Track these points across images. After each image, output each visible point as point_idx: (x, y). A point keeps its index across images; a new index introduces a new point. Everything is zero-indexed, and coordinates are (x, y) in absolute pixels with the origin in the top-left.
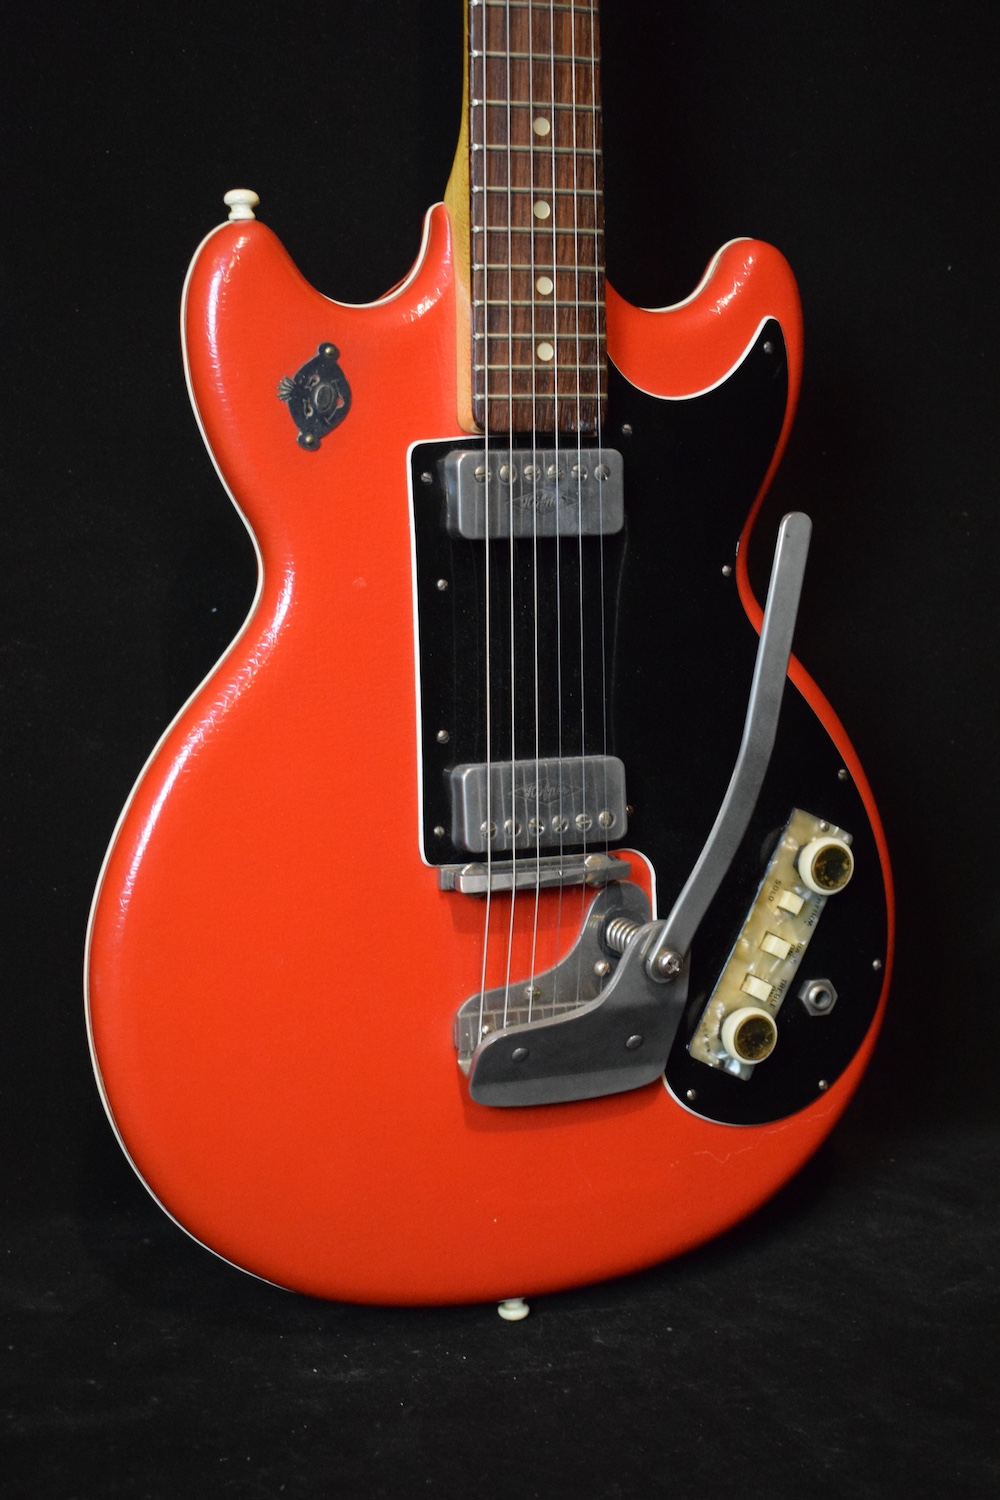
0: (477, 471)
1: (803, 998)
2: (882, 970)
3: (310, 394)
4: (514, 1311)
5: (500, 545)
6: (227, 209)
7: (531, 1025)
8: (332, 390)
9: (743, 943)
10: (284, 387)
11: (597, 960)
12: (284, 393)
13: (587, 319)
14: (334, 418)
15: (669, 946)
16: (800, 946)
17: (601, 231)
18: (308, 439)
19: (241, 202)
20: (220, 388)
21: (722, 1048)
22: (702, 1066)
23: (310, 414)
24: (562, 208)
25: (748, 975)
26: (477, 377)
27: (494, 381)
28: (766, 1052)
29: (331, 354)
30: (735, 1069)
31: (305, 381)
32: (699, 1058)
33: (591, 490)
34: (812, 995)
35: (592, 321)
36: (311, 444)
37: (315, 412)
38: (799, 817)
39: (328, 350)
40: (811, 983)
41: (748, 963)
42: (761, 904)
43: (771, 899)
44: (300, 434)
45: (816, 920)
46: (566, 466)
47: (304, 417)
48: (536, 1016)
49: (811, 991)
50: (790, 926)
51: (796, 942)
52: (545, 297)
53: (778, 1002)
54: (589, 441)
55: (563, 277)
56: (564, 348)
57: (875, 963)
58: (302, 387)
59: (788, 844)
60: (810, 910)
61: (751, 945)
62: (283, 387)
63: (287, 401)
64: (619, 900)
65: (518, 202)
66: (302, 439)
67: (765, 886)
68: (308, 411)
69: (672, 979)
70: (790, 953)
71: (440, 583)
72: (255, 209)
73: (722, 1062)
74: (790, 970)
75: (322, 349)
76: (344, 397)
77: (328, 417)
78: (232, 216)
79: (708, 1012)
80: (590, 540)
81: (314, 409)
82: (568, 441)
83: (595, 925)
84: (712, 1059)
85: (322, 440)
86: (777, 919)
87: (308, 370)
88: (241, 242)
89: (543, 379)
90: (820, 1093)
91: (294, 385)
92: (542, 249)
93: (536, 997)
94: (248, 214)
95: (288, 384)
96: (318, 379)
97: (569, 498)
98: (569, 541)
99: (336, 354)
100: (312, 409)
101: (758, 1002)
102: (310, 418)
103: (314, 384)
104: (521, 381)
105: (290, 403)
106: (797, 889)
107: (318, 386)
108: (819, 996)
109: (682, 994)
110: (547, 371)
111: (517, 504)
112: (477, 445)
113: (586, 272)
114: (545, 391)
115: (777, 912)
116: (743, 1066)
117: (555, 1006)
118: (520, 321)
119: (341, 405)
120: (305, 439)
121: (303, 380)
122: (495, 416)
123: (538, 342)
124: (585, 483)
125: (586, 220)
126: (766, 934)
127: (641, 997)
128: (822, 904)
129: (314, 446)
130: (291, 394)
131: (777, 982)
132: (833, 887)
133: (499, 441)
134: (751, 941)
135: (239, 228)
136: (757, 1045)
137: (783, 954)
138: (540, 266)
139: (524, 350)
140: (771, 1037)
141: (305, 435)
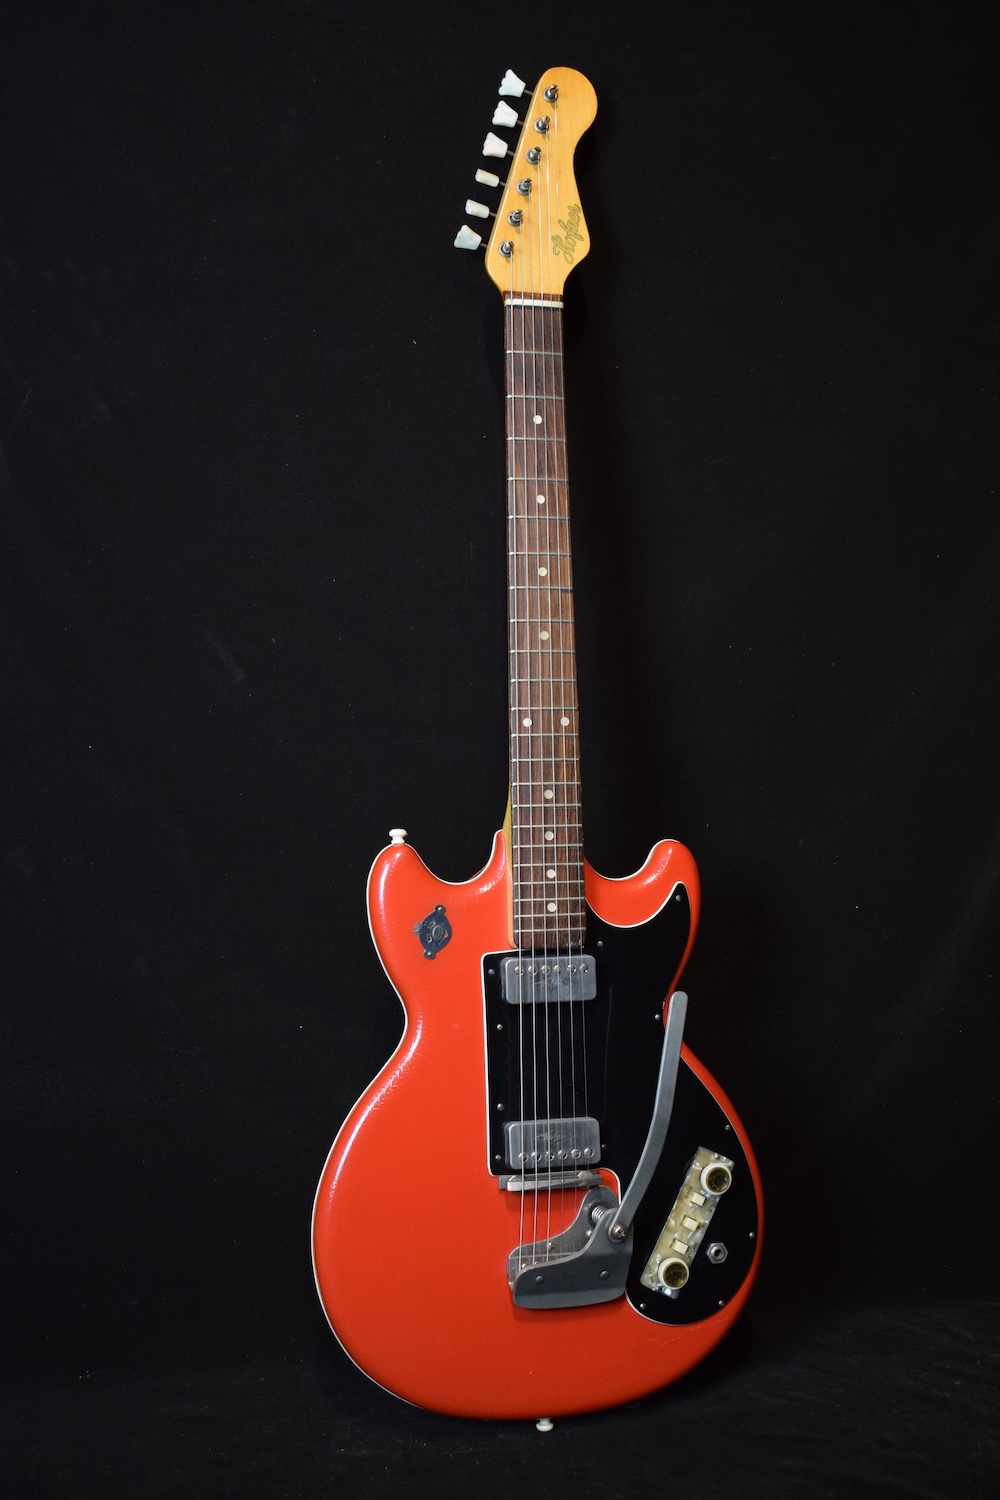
0: (516, 969)
1: (708, 1253)
2: (755, 1238)
3: (430, 931)
4: (545, 1426)
5: (527, 1007)
6: (391, 838)
7: (548, 1263)
8: (442, 929)
9: (671, 1222)
10: (417, 928)
11: (587, 1230)
12: (417, 930)
13: (574, 890)
14: (443, 943)
15: (619, 1222)
16: (705, 1224)
17: (581, 845)
18: (429, 954)
19: (397, 835)
20: (385, 929)
21: (659, 1281)
22: (648, 1290)
23: (431, 941)
24: (560, 834)
25: (674, 1240)
26: (515, 921)
27: (524, 923)
28: (683, 1283)
29: (441, 911)
30: (668, 1292)
32: (647, 1285)
33: (578, 977)
34: (713, 1251)
35: (577, 890)
37: (433, 940)
38: (702, 1151)
39: (440, 909)
40: (713, 1245)
41: (675, 1232)
42: (681, 1200)
43: (687, 1197)
44: (425, 951)
45: (714, 1209)
46: (563, 965)
47: (427, 943)
48: (551, 1258)
49: (713, 1249)
50: (698, 1212)
51: (702, 1221)
52: (551, 880)
53: (693, 1255)
54: (576, 951)
55: (560, 869)
56: (561, 905)
57: (751, 1234)
58: (426, 927)
59: (696, 1166)
60: (710, 1203)
61: (676, 1223)
63: (418, 934)
64: (599, 1196)
65: (537, 832)
66: (426, 954)
67: (684, 1190)
68: (429, 939)
69: (623, 1240)
70: (698, 1228)
71: (499, 1026)
72: (404, 838)
73: (661, 1288)
74: (699, 1236)
75: (437, 908)
76: (448, 932)
77: (440, 942)
78: (393, 842)
79: (652, 1259)
80: (577, 1004)
81: (433, 938)
82: (564, 952)
83: (586, 1209)
84: (655, 1287)
85: (437, 954)
86: (691, 1208)
87: (429, 919)
88: (398, 855)
89: (550, 922)
90: (718, 1308)
91: (422, 927)
92: (549, 856)
93: (552, 1248)
94: (402, 841)
95: (419, 926)
96: (435, 923)
97: (565, 982)
98: (565, 1004)
99: (444, 910)
100: (431, 939)
101: (680, 1255)
102: (430, 943)
103: (432, 926)
104: (538, 923)
105: (420, 935)
106: (702, 1192)
107: (434, 927)
108: (717, 1253)
109: (629, 1248)
110: (552, 917)
111: (537, 986)
112: (515, 954)
113: (574, 866)
114: (552, 927)
115: (691, 1205)
116: (672, 1291)
117: (560, 1254)
118: (538, 892)
119: (446, 936)
121: (427, 924)
122: (525, 941)
123: (548, 903)
124: (574, 974)
125: (573, 839)
126: (685, 1216)
127: (608, 1250)
128: (717, 1200)
129: (432, 957)
130: (420, 931)
131: (692, 1243)
132: (719, 1191)
133: (526, 954)
134: (675, 1220)
135: (396, 849)
136: (677, 1279)
137: (694, 1229)
138: (548, 864)
139: (539, 907)
140: (685, 1275)
141: (427, 952)
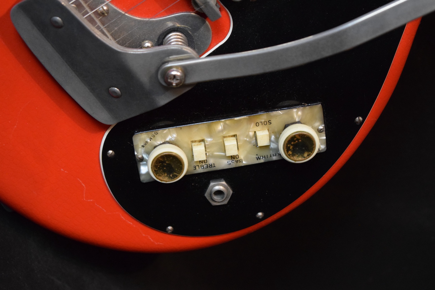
1: (212, 184)
2: (259, 220)
7: (83, 19)
9: (220, 126)
11: (150, 40)
15: (185, 70)
16: (241, 161)
21: (148, 153)
22: (131, 149)
25: (203, 141)
28: (165, 180)
30: (144, 169)
32: (135, 143)
34: (217, 188)
38: (317, 110)
40: (224, 183)
41: (211, 136)
42: (250, 121)
43: (257, 124)
45: (262, 161)
48: (91, 20)
49: (219, 186)
50: (249, 147)
51: (242, 157)
53: (200, 170)
57: (260, 214)
59: (297, 113)
60: (266, 153)
61: (222, 131)
64: (196, 29)
67: (263, 117)
69: (168, 87)
70: (232, 157)
73: (142, 159)
74: (224, 164)
79: (166, 131)
83: (170, 24)
84: (139, 152)
86: (248, 136)
90: (163, 229)
93: (102, 14)
101: (191, 157)
106: (273, 137)
108: (219, 193)
109: (163, 100)
115: (251, 134)
116: (148, 173)
117: (102, 27)
126: (234, 136)
127: (144, 78)
128: (275, 158)
131: (211, 161)
132: (288, 156)
134: (224, 129)
136: (164, 171)
137: (229, 153)
140: (175, 177)
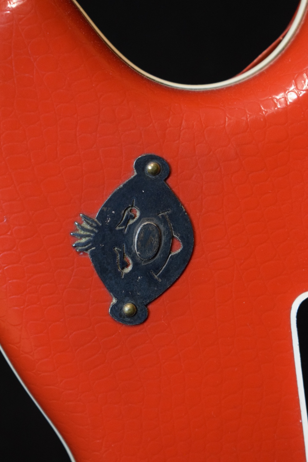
3: (126, 238)
8: (162, 227)
12: (84, 240)
14: (167, 270)
18: (127, 308)
23: (129, 269)
29: (155, 172)
31: (117, 219)
36: (133, 315)
37: (136, 264)
39: (150, 167)
44: (114, 301)
47: (119, 274)
58: (111, 228)
62: (82, 232)
63: (88, 252)
66: (117, 310)
68: (126, 265)
76: (182, 238)
77: (157, 270)
81: (133, 259)
85: (150, 307)
87: (119, 201)
91: (97, 227)
95: (88, 227)
96: (138, 214)
99: (164, 170)
100: (131, 262)
102: (127, 275)
103: (131, 222)
105: (93, 254)
107: (137, 224)
119: (177, 250)
120: (122, 309)
121: (113, 216)
129: (137, 318)
130: (94, 242)
141: (121, 302)
